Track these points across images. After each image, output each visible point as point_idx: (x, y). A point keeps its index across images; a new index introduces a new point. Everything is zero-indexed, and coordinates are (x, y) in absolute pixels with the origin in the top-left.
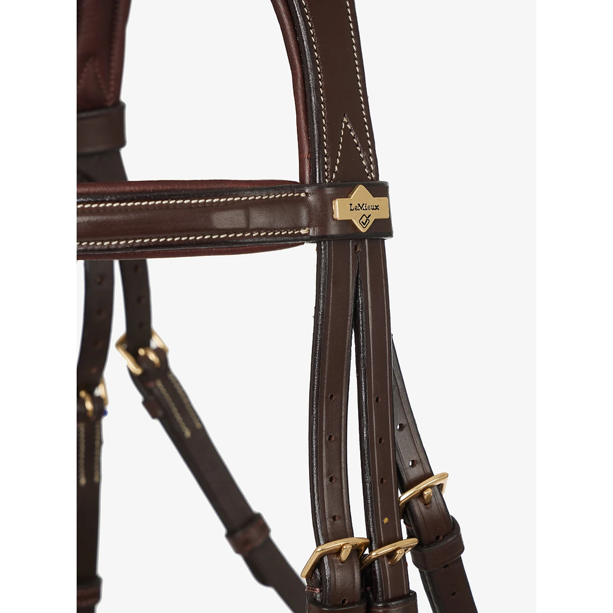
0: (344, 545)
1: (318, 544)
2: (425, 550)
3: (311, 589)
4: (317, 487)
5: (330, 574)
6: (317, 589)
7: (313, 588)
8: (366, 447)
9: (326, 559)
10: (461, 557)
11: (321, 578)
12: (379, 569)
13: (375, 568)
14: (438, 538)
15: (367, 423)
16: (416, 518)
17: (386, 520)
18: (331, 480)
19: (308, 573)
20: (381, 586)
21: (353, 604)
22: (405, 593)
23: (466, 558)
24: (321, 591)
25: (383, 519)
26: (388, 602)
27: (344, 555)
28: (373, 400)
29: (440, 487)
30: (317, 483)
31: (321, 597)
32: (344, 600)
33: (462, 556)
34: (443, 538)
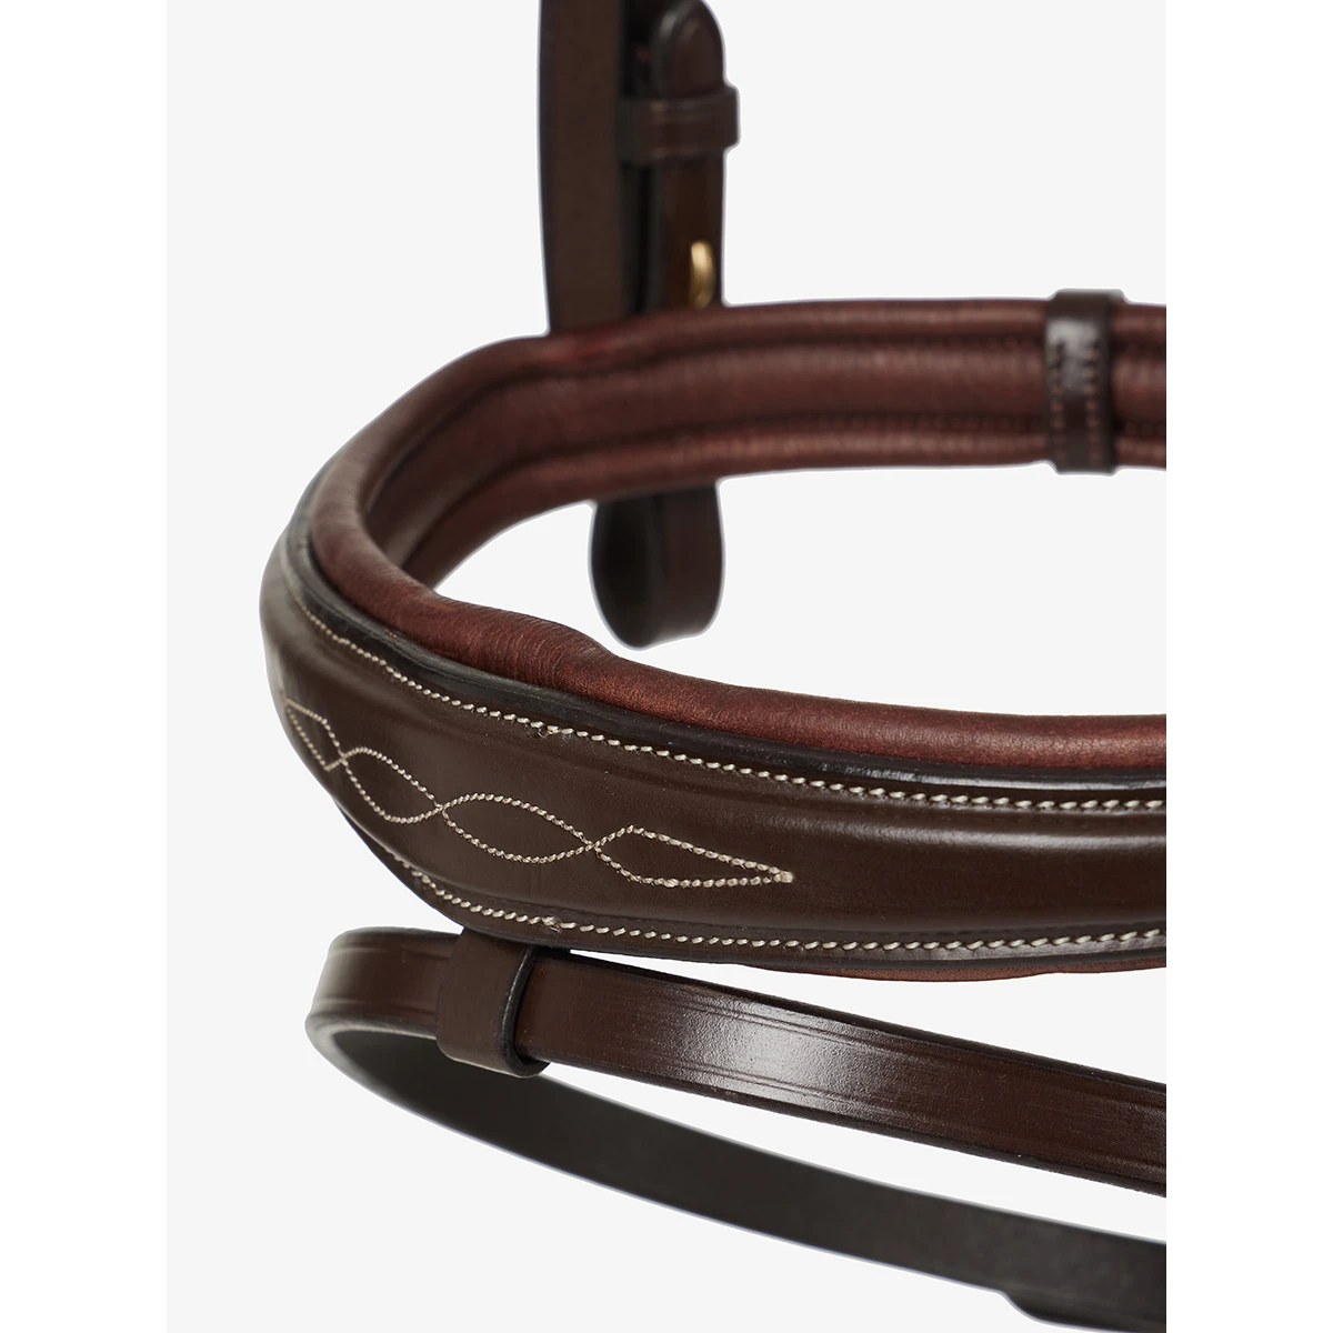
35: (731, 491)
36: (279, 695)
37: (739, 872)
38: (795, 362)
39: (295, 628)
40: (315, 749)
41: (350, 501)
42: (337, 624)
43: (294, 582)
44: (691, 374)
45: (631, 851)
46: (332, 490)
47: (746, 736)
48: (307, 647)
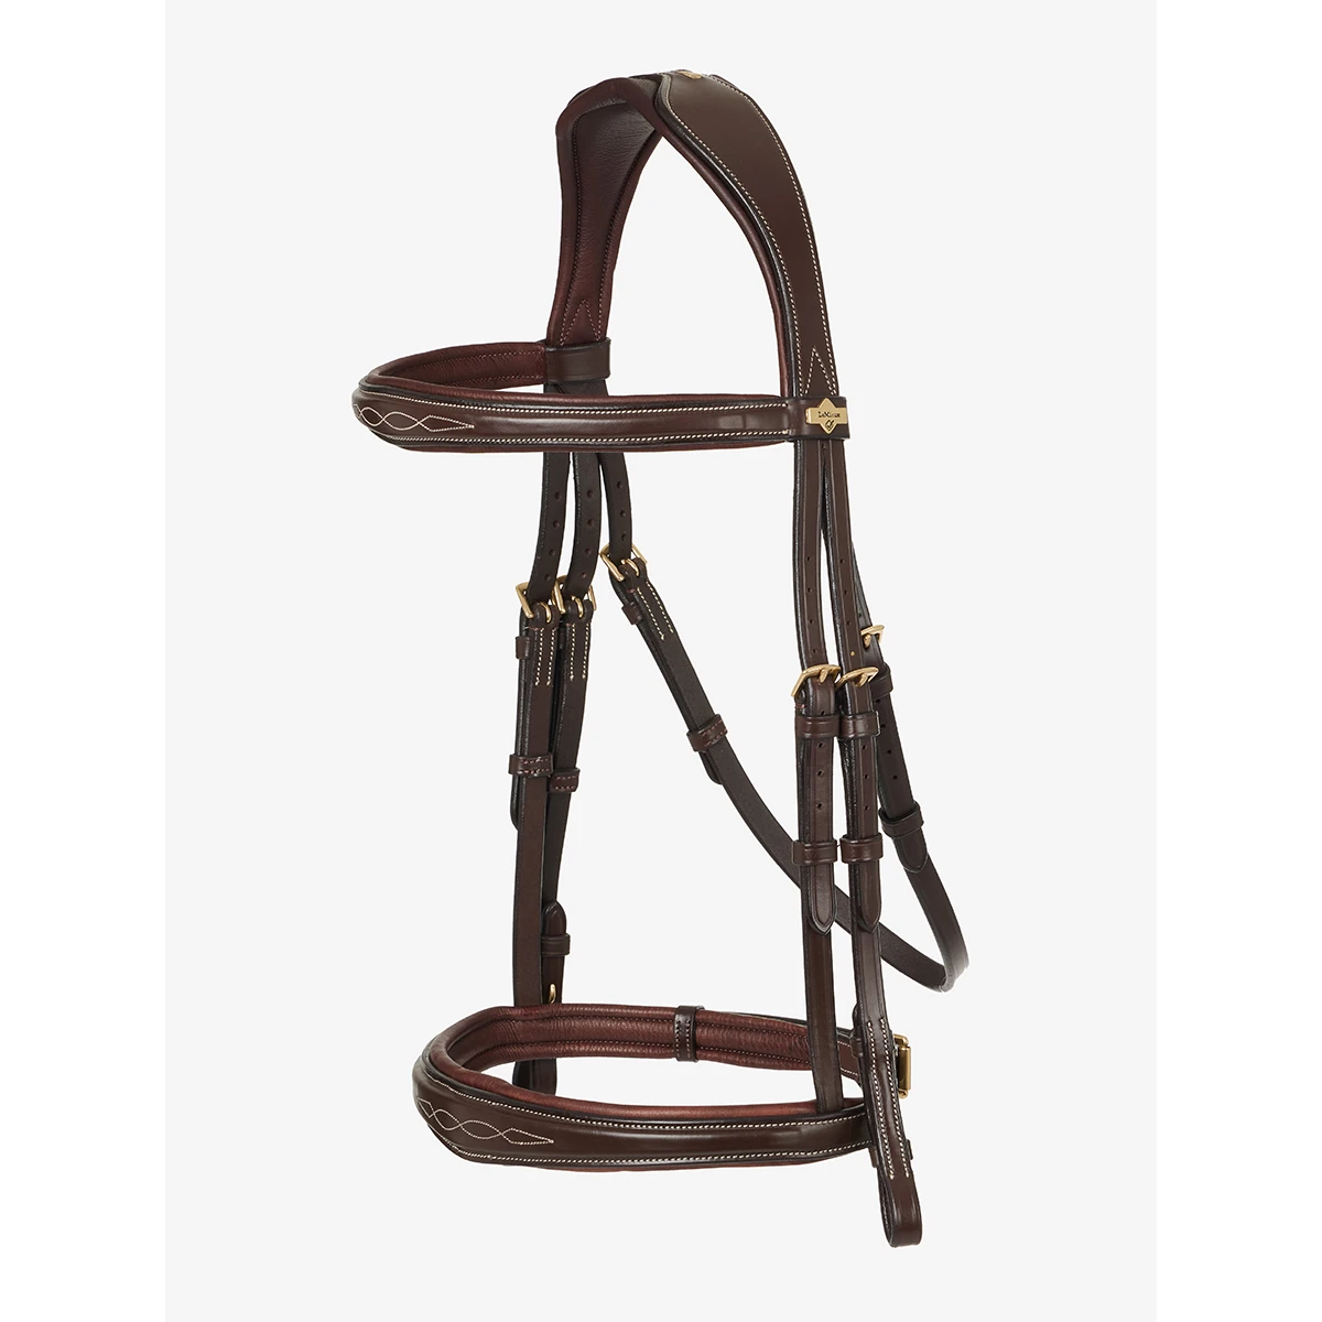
0: (821, 670)
1: (803, 669)
3: (799, 706)
4: (802, 627)
5: (813, 691)
6: (803, 705)
8: (835, 598)
9: (809, 681)
11: (806, 697)
12: (849, 690)
13: (845, 689)
15: (835, 578)
17: (853, 653)
18: (811, 621)
19: (796, 694)
20: (851, 703)
21: (830, 715)
22: (868, 710)
24: (805, 707)
25: (850, 652)
26: (856, 715)
27: (822, 678)
28: (839, 562)
29: (877, 636)
31: (806, 712)
32: (823, 712)
33: (891, 694)
35: (561, 1062)
36: (416, 1098)
37: (540, 1140)
38: (577, 1023)
39: (423, 1078)
40: (425, 1111)
41: (443, 1045)
42: (435, 1076)
43: (424, 1066)
44: (552, 1025)
45: (512, 1135)
46: (438, 1041)
47: (545, 1105)
48: (426, 1083)
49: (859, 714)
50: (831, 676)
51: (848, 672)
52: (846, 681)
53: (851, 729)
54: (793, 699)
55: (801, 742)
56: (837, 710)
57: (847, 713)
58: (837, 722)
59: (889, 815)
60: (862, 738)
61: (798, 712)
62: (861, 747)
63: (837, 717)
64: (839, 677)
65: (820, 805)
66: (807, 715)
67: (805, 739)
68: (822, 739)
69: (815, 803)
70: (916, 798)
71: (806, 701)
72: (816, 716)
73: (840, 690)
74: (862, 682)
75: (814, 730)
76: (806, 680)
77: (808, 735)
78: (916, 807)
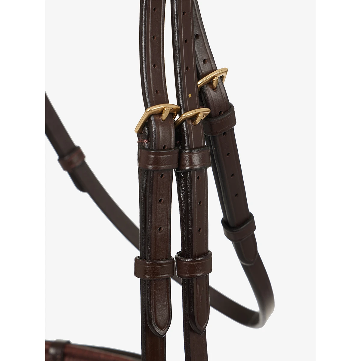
0: (164, 108)
1: (146, 107)
2: (213, 120)
3: (141, 141)
4: (146, 70)
5: (156, 128)
6: (146, 140)
7: (143, 140)
8: (177, 45)
9: (152, 118)
10: (233, 129)
11: (149, 132)
12: (186, 127)
13: (183, 127)
14: (220, 112)
15: (178, 28)
16: (207, 98)
17: (190, 95)
18: (154, 66)
19: (139, 130)
20: (188, 139)
21: (170, 149)
22: (203, 146)
23: (237, 129)
24: (148, 141)
25: (188, 94)
26: (192, 149)
27: (164, 116)
28: (182, 13)
29: (222, 78)
30: (146, 67)
31: (149, 146)
32: (165, 146)
33: (235, 127)
34: (223, 113)
49: (195, 148)
50: (172, 114)
51: (186, 111)
52: (185, 120)
53: (187, 163)
54: (135, 135)
55: (143, 172)
56: (176, 145)
57: (184, 148)
58: (176, 155)
59: (231, 224)
60: (197, 170)
61: (141, 146)
62: (196, 178)
63: (177, 151)
64: (177, 117)
65: (160, 229)
66: (150, 148)
67: (148, 171)
68: (163, 170)
69: (156, 227)
70: (251, 210)
71: (149, 136)
72: (158, 150)
73: (179, 127)
74: (198, 121)
75: (157, 162)
76: (149, 118)
77: (150, 167)
78: (250, 217)
